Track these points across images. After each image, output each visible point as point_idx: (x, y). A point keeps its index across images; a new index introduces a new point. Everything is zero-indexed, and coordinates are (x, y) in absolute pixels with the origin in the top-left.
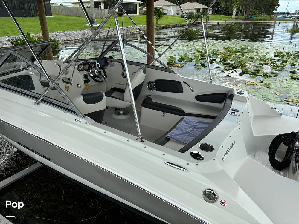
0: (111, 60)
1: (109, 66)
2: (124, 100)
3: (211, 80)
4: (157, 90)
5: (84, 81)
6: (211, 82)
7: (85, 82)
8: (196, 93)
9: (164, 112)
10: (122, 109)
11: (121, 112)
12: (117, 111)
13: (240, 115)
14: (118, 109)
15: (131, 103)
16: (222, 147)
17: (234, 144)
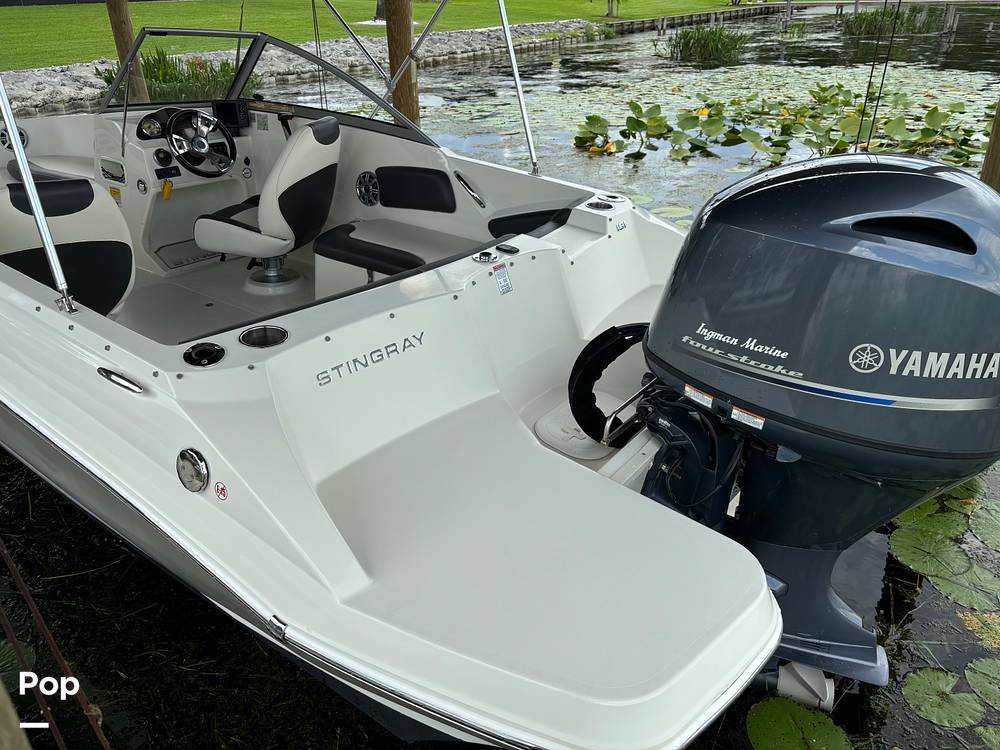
0: (259, 105)
1: (255, 125)
2: (260, 232)
3: (534, 164)
4: (385, 203)
5: (158, 172)
6: (535, 171)
7: (160, 174)
8: (492, 212)
9: (371, 269)
10: (272, 264)
11: (272, 273)
12: (255, 269)
13: (512, 264)
14: (260, 264)
15: (288, 242)
16: (328, 339)
17: (414, 342)
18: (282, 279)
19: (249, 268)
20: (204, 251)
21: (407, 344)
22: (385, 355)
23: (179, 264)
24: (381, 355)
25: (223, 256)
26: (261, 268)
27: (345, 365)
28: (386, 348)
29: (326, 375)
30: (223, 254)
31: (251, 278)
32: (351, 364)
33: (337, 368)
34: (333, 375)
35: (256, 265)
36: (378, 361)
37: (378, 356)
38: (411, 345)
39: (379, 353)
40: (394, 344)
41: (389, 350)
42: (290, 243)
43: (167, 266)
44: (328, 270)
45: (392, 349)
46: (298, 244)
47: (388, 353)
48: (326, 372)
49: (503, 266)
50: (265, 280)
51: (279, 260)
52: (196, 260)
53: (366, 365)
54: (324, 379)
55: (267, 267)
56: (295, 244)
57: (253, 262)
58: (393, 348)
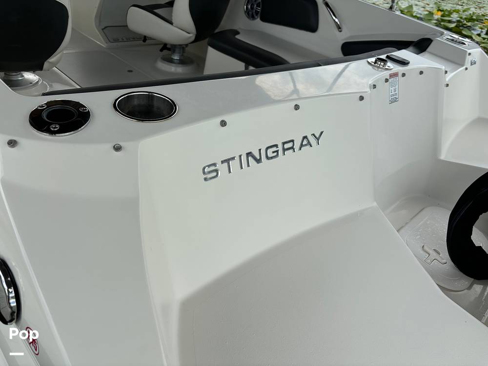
2: (172, 24)
4: (263, 19)
9: (248, 63)
10: (177, 50)
11: (176, 57)
12: (165, 52)
13: (404, 75)
14: (169, 49)
15: (191, 35)
16: (223, 124)
17: (312, 140)
18: (182, 62)
19: (161, 50)
20: (134, 33)
21: (305, 142)
22: (280, 152)
23: (116, 40)
24: (277, 151)
25: (145, 39)
26: (170, 52)
27: (237, 159)
28: (284, 143)
29: (213, 168)
30: (145, 37)
31: (162, 58)
32: (244, 158)
33: (227, 161)
34: (222, 168)
35: (167, 49)
36: (272, 158)
37: (274, 151)
38: (309, 144)
39: (275, 149)
40: (293, 141)
41: (286, 146)
42: (192, 36)
43: (108, 39)
44: (215, 59)
45: (288, 146)
46: (198, 38)
47: (284, 150)
48: (214, 165)
49: (395, 75)
50: (170, 61)
51: (182, 48)
52: (128, 40)
53: (259, 161)
54: (210, 172)
55: (174, 52)
56: (196, 37)
57: (165, 47)
58: (290, 145)
